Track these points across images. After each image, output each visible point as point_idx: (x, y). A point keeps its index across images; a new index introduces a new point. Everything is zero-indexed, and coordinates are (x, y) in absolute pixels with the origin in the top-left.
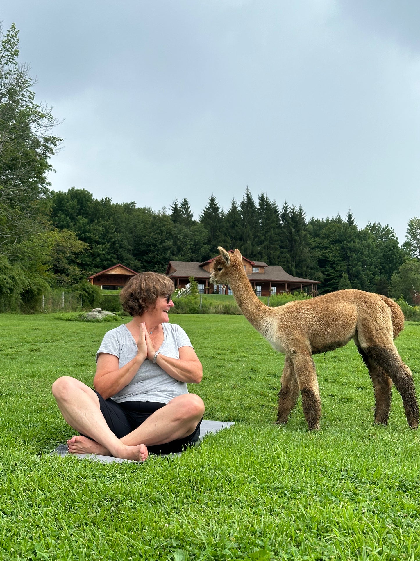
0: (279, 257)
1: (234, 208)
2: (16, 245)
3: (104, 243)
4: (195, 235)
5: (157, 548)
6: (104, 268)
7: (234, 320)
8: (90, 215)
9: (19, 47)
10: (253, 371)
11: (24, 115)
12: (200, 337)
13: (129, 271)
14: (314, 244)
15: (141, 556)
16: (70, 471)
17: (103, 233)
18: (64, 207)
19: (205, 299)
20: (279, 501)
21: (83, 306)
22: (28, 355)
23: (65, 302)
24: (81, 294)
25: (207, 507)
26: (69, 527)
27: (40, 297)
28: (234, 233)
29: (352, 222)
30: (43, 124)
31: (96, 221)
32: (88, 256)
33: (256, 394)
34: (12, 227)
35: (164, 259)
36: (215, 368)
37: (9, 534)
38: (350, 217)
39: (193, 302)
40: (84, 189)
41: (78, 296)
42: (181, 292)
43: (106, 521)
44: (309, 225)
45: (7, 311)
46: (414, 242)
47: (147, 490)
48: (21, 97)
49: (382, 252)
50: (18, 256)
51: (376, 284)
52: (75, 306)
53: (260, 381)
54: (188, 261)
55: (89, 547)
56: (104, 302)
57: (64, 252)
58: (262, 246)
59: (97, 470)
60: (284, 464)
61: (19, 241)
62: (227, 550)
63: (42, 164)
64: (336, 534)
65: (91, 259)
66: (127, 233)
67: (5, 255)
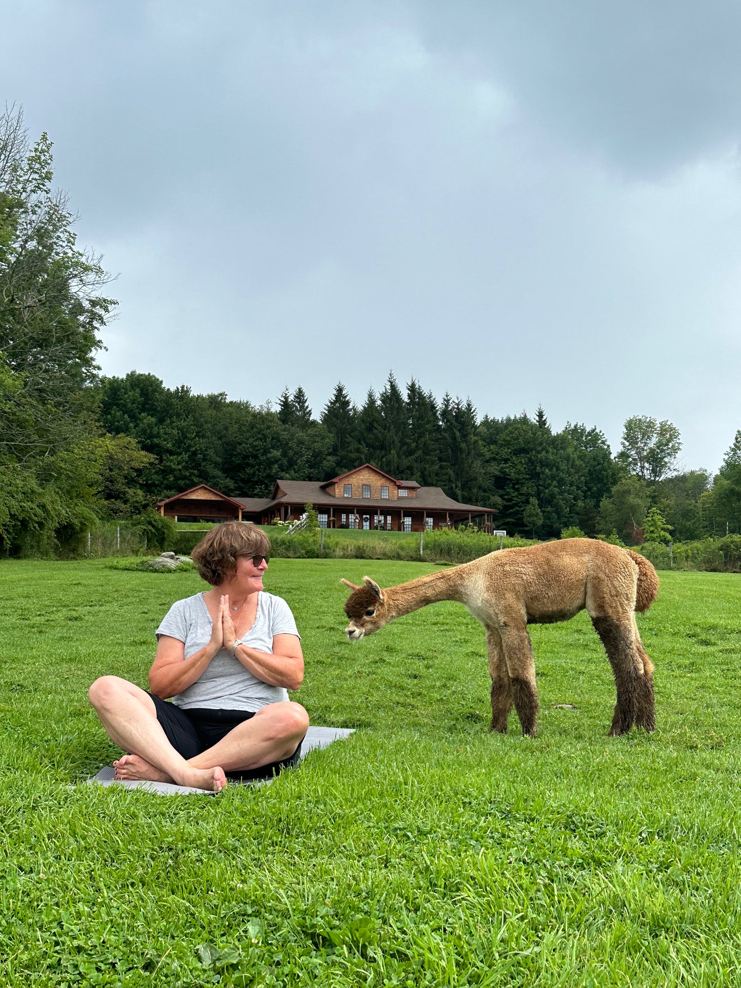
0: (437, 475)
1: (372, 401)
2: (48, 458)
3: (180, 454)
4: (315, 442)
5: (225, 916)
6: (181, 490)
7: (369, 568)
8: (158, 412)
9: (53, 167)
10: (389, 649)
11: (61, 266)
12: (317, 595)
13: (218, 495)
14: (488, 455)
15: (203, 928)
16: (115, 808)
17: (179, 438)
18: (121, 399)
19: (329, 537)
20: (398, 847)
21: (149, 548)
22: (64, 626)
23: (121, 542)
24: (145, 530)
25: (300, 857)
26: (109, 888)
27: (84, 534)
28: (371, 439)
29: (544, 423)
30: (87, 281)
31: (168, 421)
32: (156, 473)
33: (390, 685)
34: (42, 432)
35: (269, 476)
36: (334, 645)
37: (26, 899)
38: (541, 415)
39: (311, 540)
40: (149, 374)
41: (141, 533)
42: (293, 526)
43: (160, 880)
44: (481, 427)
45: (34, 556)
46: (633, 453)
47: (219, 834)
48: (55, 240)
49: (586, 466)
50: (51, 474)
51: (578, 514)
52: (135, 547)
53: (398, 666)
54: (304, 480)
55: (133, 916)
56: (179, 541)
57: (120, 468)
58: (413, 457)
59: (153, 805)
60: (413, 792)
61: (53, 453)
62: (319, 919)
63: (86, 338)
64: (468, 893)
65: (160, 477)
66: (214, 438)
67: (31, 472)
